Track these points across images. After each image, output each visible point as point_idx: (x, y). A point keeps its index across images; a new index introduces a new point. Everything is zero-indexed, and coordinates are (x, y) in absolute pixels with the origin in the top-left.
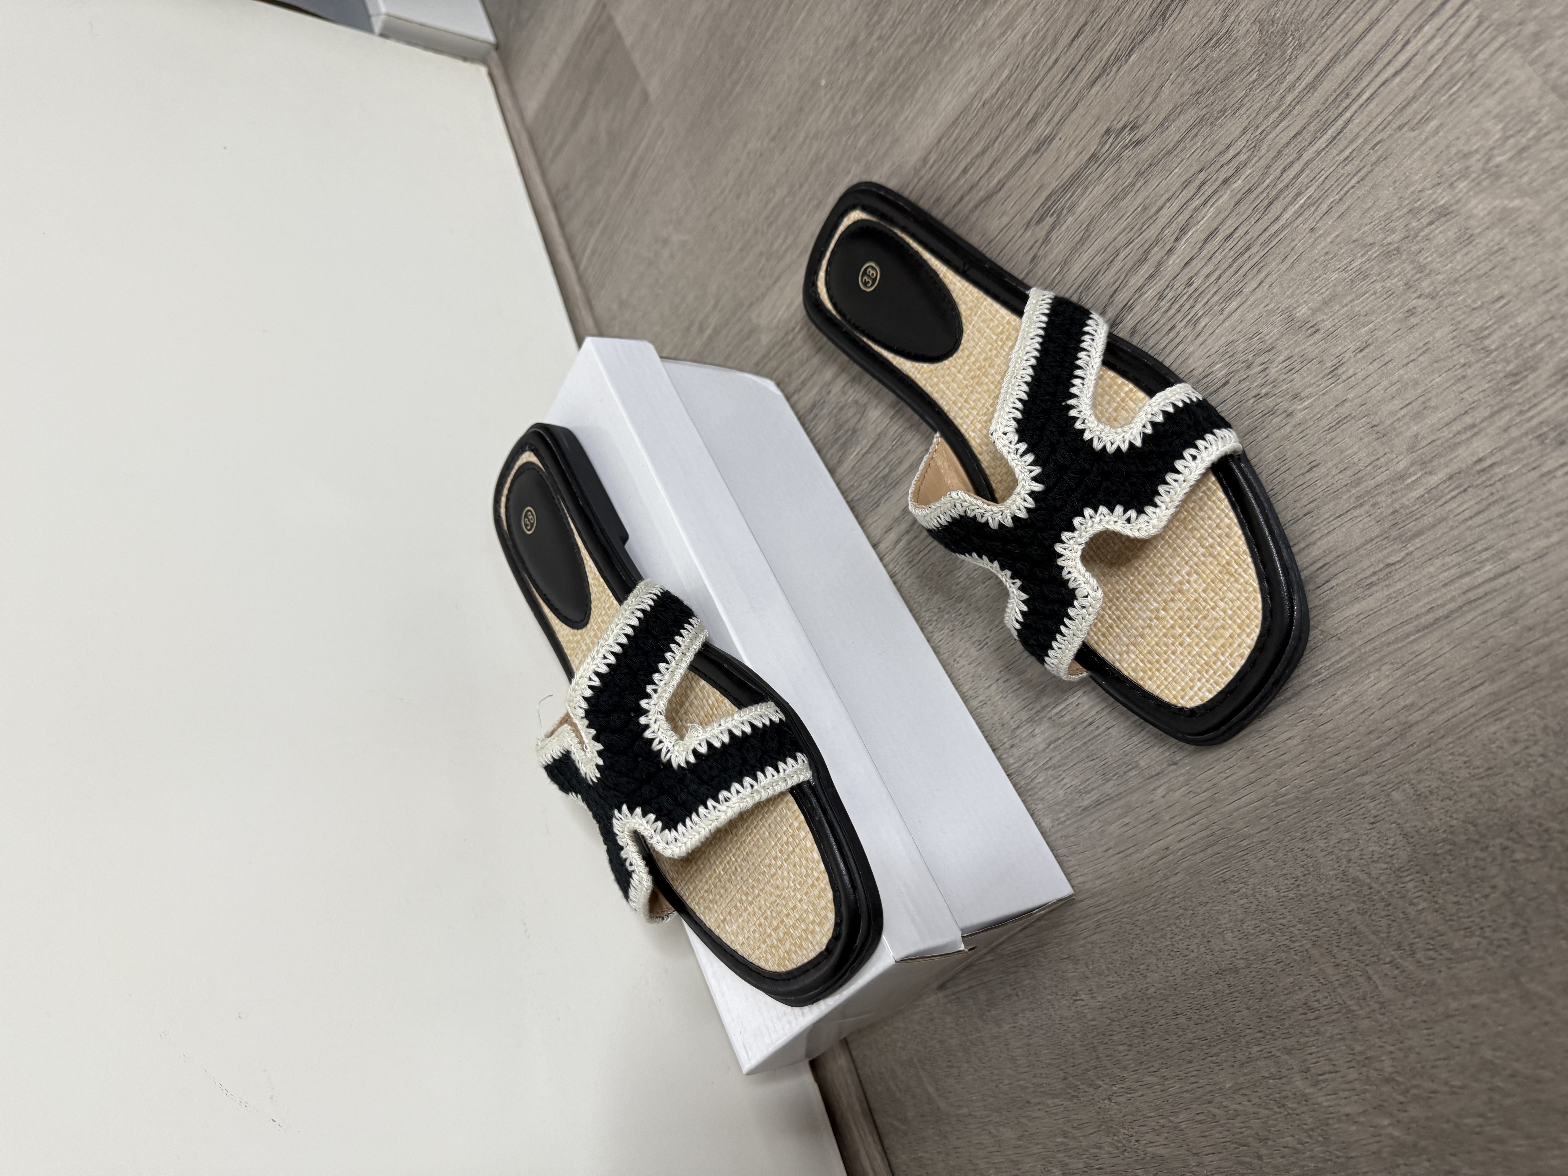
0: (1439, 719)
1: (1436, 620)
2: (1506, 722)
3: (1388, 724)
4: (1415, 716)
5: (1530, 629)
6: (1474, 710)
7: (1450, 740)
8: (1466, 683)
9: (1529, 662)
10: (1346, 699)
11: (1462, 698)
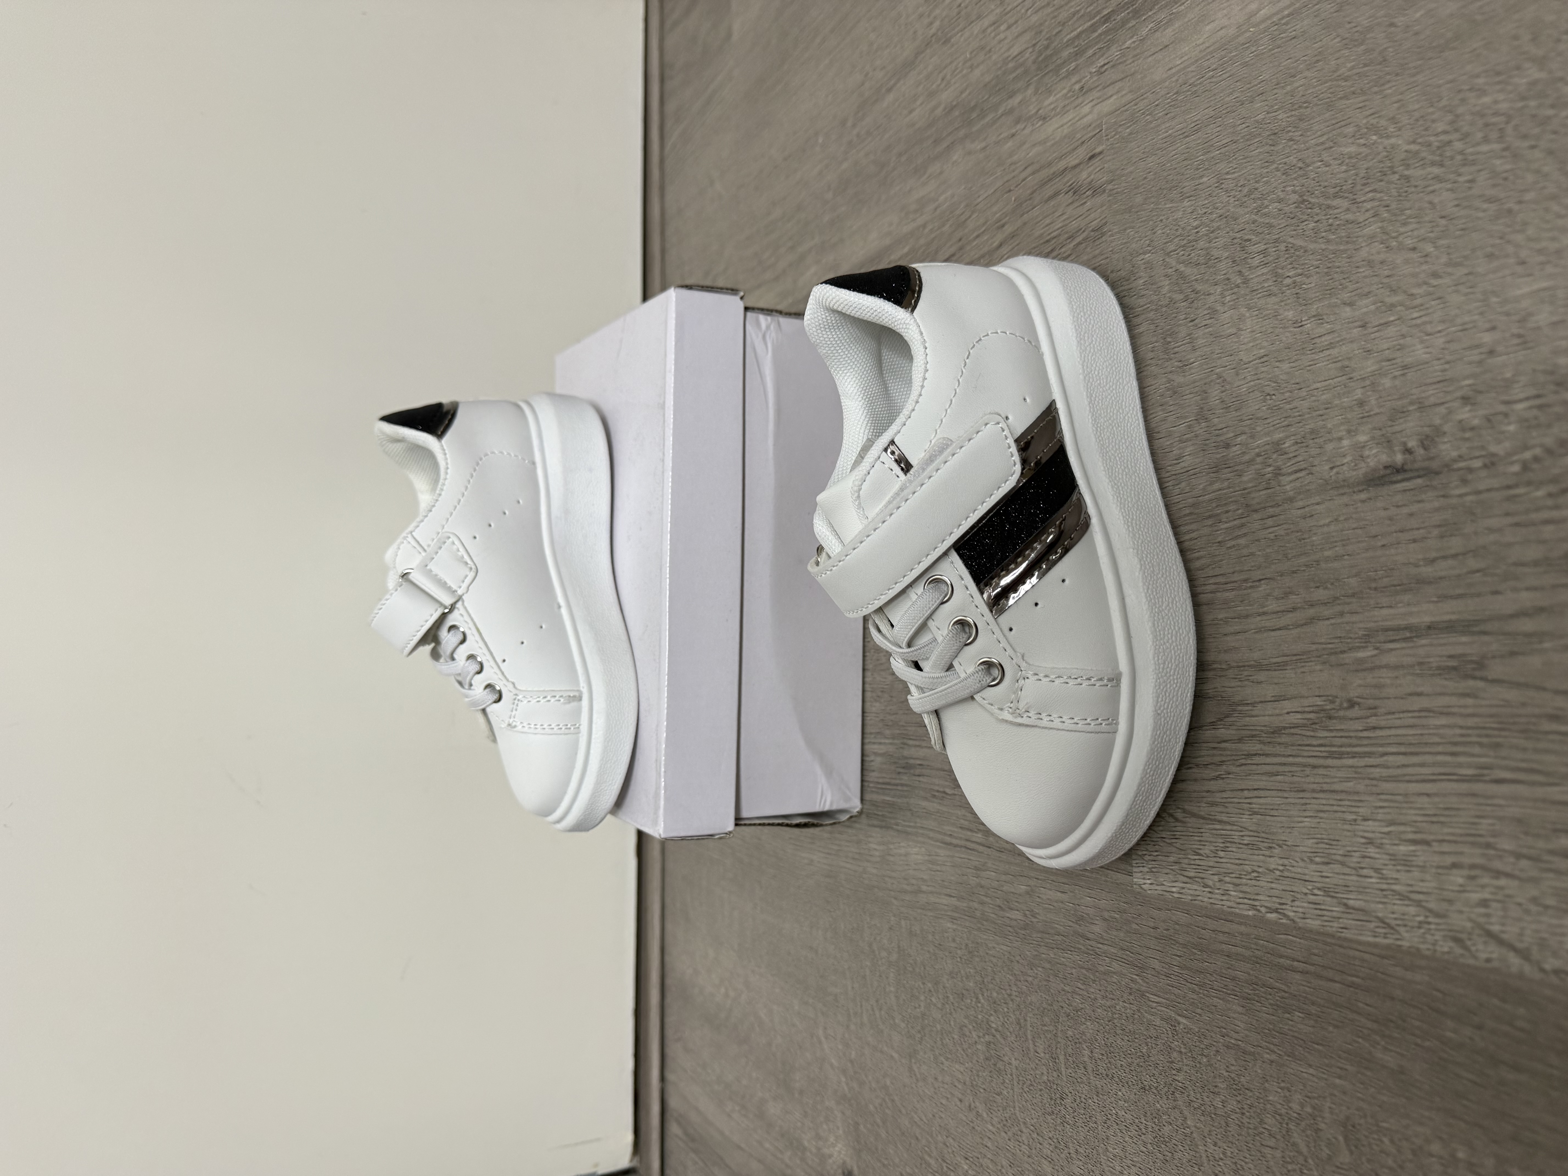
0: (933, 899)
1: (950, 844)
2: (955, 927)
3: (914, 882)
4: (924, 888)
5: (982, 887)
6: (946, 907)
7: (932, 914)
8: (948, 890)
9: (974, 903)
10: (902, 851)
11: (943, 897)
